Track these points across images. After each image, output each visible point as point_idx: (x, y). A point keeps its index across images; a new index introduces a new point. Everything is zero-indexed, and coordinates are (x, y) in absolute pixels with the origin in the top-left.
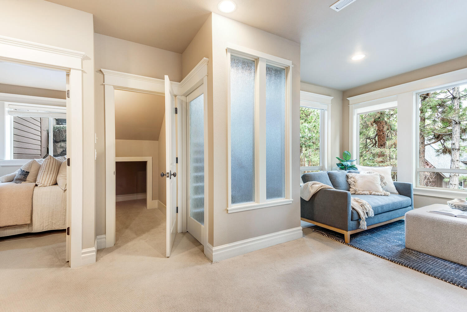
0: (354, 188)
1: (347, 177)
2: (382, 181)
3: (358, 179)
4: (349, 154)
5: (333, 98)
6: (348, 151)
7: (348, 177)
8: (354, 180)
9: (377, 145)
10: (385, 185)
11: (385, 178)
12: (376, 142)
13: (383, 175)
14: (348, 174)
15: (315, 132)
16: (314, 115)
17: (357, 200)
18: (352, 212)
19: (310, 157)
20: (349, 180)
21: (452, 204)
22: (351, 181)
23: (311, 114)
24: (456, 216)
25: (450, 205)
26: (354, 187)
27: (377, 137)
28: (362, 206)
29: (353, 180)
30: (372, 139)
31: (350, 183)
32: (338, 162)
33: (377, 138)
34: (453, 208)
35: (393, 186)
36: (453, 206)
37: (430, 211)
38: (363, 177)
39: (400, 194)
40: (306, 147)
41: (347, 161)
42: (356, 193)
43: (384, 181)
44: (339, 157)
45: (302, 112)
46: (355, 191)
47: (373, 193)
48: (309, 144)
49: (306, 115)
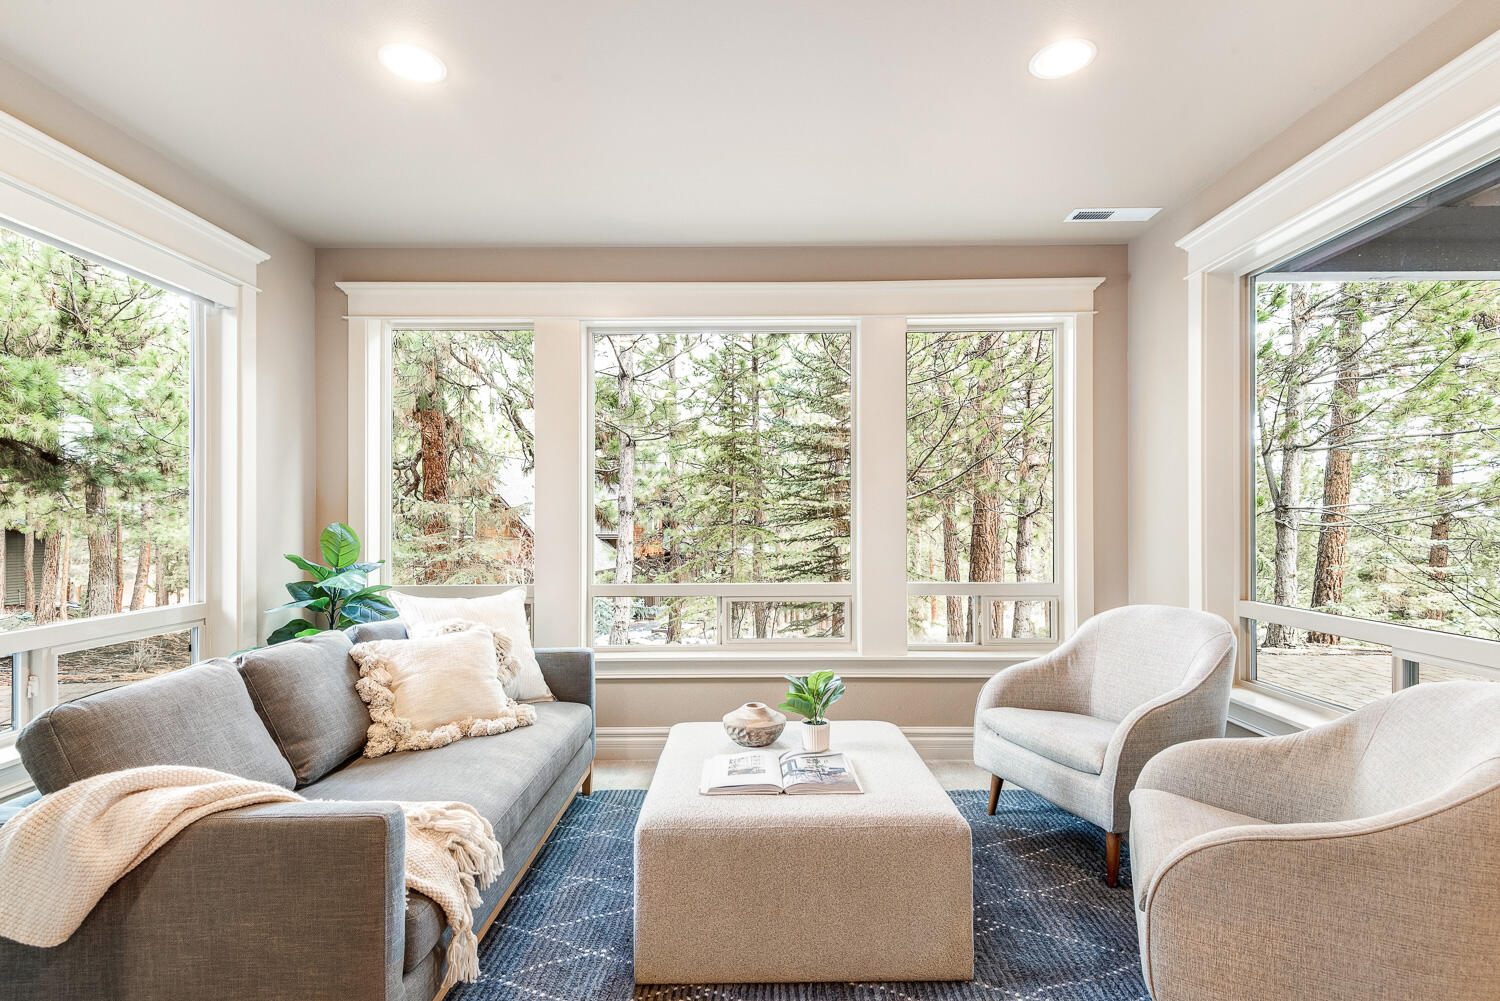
0: (389, 717)
1: (355, 665)
2: (501, 657)
3: (407, 670)
4: (351, 539)
5: (268, 257)
6: (344, 525)
7: (358, 666)
8: (389, 676)
9: (421, 487)
10: (514, 674)
11: (513, 643)
12: (417, 480)
13: (503, 631)
14: (357, 649)
15: (174, 420)
16: (164, 350)
17: (429, 825)
18: (410, 923)
19: (146, 523)
20: (365, 683)
21: (742, 731)
22: (376, 687)
23: (150, 341)
24: (784, 792)
25: (737, 731)
26: (389, 712)
27: (420, 463)
28: (452, 851)
29: (383, 680)
30: (404, 468)
31: (366, 699)
32: (295, 575)
33: (420, 468)
34: (741, 744)
35: (536, 671)
36: (744, 736)
37: (710, 790)
38: (427, 655)
39: (560, 700)
40: (119, 484)
41: (340, 571)
42: (402, 746)
43: (509, 660)
44: (297, 552)
45: (101, 322)
46: (397, 735)
47: (474, 731)
48: (142, 471)
49: (120, 338)
